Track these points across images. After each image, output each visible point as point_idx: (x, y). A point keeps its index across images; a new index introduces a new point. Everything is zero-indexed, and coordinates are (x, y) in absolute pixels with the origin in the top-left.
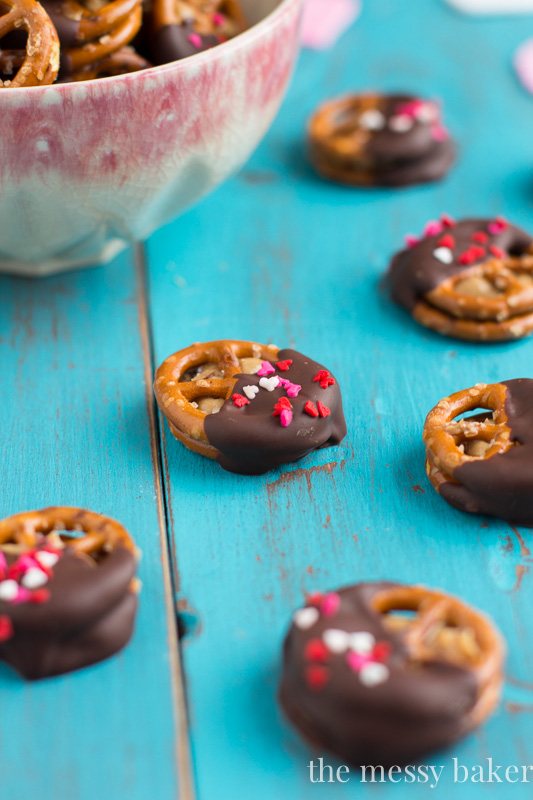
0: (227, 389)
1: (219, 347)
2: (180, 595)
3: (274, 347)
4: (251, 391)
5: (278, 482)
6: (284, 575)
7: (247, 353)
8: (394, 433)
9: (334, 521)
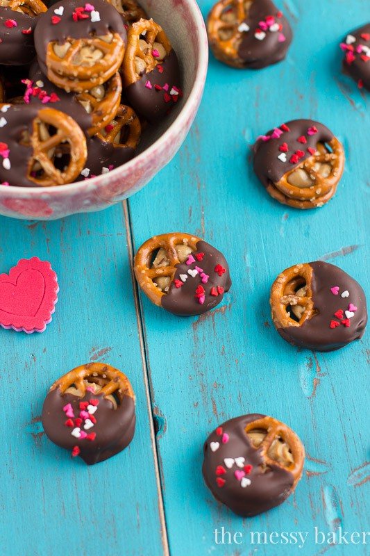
0: (172, 273)
1: (165, 237)
2: (154, 404)
3: (194, 239)
4: (184, 277)
5: (198, 321)
6: (203, 387)
7: (180, 243)
8: (255, 282)
9: (226, 350)
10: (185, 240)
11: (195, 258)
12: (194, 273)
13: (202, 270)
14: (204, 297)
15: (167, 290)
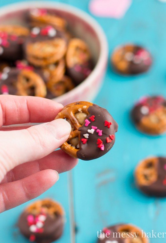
3: (85, 107)
4: (86, 136)
10: (80, 110)
11: (90, 120)
12: (92, 131)
13: (96, 128)
14: (103, 146)
15: (78, 147)
